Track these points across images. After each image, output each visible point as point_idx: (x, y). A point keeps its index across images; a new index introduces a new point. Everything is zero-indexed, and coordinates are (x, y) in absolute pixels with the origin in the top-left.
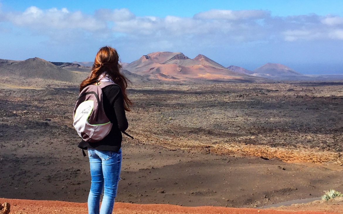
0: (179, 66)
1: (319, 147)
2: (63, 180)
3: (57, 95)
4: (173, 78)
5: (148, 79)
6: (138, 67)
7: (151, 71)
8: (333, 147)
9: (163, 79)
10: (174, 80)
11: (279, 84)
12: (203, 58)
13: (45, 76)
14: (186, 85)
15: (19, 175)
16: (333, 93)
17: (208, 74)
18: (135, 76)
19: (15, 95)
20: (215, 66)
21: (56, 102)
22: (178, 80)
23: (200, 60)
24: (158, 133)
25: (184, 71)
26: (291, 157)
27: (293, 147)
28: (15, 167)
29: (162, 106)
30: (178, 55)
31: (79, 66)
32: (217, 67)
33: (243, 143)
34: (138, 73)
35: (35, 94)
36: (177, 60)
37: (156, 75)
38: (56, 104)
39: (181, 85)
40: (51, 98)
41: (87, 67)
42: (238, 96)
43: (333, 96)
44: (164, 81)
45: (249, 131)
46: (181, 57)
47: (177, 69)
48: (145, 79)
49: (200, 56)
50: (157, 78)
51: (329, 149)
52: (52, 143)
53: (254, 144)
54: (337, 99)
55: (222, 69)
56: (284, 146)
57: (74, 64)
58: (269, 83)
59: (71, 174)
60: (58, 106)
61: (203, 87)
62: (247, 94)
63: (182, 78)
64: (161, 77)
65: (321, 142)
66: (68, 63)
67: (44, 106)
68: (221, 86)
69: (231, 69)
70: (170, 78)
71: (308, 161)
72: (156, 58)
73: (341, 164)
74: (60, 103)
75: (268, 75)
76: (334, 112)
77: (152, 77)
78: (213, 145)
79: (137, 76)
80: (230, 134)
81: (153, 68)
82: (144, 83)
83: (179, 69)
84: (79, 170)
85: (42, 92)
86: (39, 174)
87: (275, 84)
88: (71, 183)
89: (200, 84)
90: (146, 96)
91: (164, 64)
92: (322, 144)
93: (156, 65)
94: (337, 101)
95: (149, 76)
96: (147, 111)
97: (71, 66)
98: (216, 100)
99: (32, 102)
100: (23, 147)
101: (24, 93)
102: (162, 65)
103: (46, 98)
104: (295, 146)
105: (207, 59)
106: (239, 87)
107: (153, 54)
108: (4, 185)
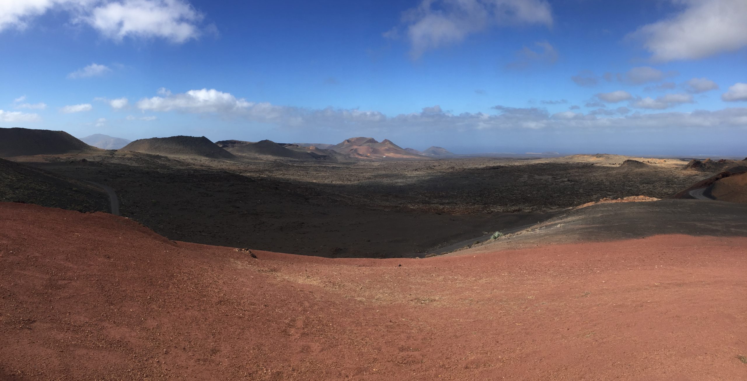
0: (372, 148)
1: (471, 203)
2: (292, 230)
3: (282, 167)
4: (367, 156)
5: (349, 157)
6: (341, 148)
7: (352, 151)
8: (480, 202)
9: (360, 157)
10: (367, 158)
11: (440, 161)
12: (388, 142)
13: (273, 153)
14: (376, 161)
15: (259, 225)
16: (476, 166)
17: (392, 154)
18: (340, 154)
19: (252, 167)
20: (396, 149)
21: (281, 172)
22: (370, 158)
23: (386, 143)
24: (359, 197)
25: (375, 151)
26: (454, 211)
27: (455, 204)
28: (256, 218)
29: (360, 177)
30: (370, 140)
31: (298, 146)
32: (397, 149)
33: (421, 203)
34: (342, 153)
35: (266, 166)
36: (369, 144)
37: (355, 154)
38: (282, 174)
39: (373, 161)
40: (277, 169)
41: (304, 147)
42: (414, 170)
43: (476, 168)
44: (360, 158)
45: (424, 194)
46: (372, 141)
47: (370, 150)
48: (347, 157)
49: (386, 141)
50: (355, 157)
51: (478, 204)
52: (282, 202)
53: (428, 204)
54: (479, 170)
55: (402, 151)
56: (448, 204)
57: (294, 145)
58: (434, 160)
59: (298, 226)
60: (283, 175)
61: (389, 163)
62: (420, 168)
63: (373, 157)
64: (358, 156)
65: (472, 199)
66: (289, 144)
67: (273, 175)
68: (402, 163)
69: (407, 151)
70: (365, 157)
71: (466, 213)
72: (354, 142)
73: (487, 213)
74: (284, 173)
75: (433, 155)
76: (478, 179)
77: (352, 156)
78: (399, 205)
79: (341, 155)
80: (411, 197)
81: (353, 149)
82: (346, 160)
83: (371, 150)
84: (303, 223)
85: (271, 165)
86: (273, 225)
87: (437, 161)
88: (298, 232)
89: (387, 161)
90: (348, 170)
91: (359, 146)
92: (473, 201)
93: (355, 147)
94: (479, 171)
95: (350, 155)
96: (350, 181)
97: (292, 146)
98: (399, 173)
99: (264, 172)
100: (260, 204)
101: (258, 165)
102: (359, 147)
103: (274, 169)
104: (456, 204)
105: (391, 143)
106: (414, 164)
107: (352, 139)
108: (249, 231)
